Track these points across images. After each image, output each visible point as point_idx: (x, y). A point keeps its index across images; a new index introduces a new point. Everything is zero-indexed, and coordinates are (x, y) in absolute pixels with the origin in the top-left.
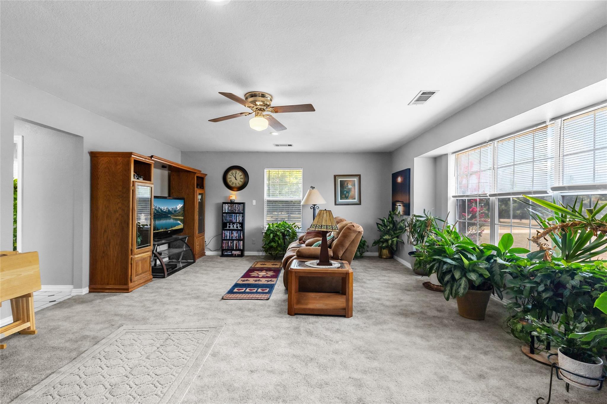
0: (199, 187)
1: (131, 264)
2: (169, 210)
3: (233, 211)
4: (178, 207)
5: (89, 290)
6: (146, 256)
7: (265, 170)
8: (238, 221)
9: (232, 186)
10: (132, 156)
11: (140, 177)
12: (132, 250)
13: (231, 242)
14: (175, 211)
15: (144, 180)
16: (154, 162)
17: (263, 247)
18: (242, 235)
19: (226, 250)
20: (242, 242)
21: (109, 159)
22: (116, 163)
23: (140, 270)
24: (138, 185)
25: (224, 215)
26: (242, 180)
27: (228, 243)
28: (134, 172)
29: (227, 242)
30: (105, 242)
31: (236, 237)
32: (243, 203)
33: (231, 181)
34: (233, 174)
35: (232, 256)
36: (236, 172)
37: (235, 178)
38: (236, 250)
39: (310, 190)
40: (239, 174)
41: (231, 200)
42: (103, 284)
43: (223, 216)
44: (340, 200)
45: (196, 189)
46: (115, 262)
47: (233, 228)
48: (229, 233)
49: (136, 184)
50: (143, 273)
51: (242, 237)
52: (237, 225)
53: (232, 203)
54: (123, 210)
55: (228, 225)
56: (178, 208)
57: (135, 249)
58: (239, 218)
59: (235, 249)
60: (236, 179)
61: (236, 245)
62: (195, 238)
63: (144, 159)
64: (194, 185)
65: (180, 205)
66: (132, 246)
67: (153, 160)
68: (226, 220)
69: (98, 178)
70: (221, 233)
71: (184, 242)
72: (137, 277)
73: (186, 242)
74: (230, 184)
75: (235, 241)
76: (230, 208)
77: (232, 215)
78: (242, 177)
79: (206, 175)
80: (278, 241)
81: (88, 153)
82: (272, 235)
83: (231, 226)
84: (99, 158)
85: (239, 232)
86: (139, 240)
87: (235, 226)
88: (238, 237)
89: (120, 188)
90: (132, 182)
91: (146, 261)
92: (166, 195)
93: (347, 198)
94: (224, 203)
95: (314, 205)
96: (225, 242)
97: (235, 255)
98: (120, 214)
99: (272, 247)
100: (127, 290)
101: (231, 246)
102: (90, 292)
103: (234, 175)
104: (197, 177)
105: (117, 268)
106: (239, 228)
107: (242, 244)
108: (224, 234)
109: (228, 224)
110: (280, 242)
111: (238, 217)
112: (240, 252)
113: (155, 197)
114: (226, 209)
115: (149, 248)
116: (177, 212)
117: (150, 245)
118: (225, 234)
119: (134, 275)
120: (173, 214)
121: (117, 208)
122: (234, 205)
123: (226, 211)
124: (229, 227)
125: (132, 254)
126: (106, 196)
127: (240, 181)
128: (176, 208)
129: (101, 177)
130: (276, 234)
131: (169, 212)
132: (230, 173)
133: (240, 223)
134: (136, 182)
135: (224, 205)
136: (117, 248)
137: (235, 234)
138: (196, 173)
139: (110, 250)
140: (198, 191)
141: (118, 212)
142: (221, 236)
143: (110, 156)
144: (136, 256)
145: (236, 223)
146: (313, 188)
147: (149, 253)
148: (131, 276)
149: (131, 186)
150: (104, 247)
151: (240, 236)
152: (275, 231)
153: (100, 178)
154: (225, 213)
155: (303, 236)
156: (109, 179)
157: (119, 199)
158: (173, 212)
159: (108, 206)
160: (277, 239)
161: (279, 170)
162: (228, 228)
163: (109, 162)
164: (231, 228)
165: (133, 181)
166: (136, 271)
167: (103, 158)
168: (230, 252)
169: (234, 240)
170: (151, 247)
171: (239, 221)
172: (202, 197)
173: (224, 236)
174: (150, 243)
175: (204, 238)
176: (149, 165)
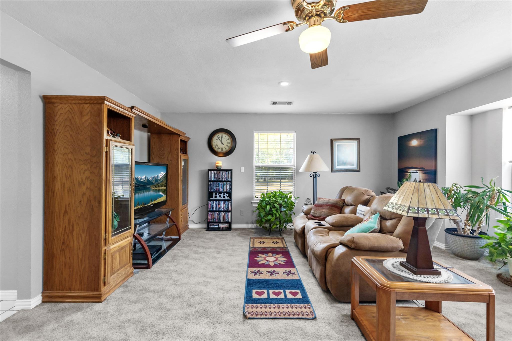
0: (182, 153)
1: (105, 259)
2: (148, 180)
3: (220, 179)
4: (159, 175)
5: (43, 298)
6: (126, 244)
7: (254, 134)
8: (225, 191)
9: (218, 151)
10: (106, 102)
11: (117, 135)
12: (105, 239)
13: (217, 214)
14: (156, 181)
15: (121, 138)
16: (135, 116)
18: (230, 206)
19: (212, 222)
20: (230, 213)
21: (71, 107)
22: (81, 113)
23: (117, 265)
24: (114, 146)
25: (210, 183)
26: (229, 145)
27: (215, 214)
28: (109, 126)
29: (213, 213)
30: (65, 228)
31: (223, 208)
32: (231, 170)
33: (216, 146)
34: (218, 138)
35: (219, 229)
36: (223, 135)
37: (222, 142)
38: (224, 223)
39: (311, 155)
40: (226, 138)
41: (217, 167)
42: (63, 290)
43: (208, 184)
44: (337, 167)
45: (180, 154)
46: (80, 257)
47: (219, 198)
48: (216, 203)
49: (112, 143)
50: (121, 268)
51: (230, 208)
52: (224, 194)
53: (218, 170)
54: (92, 181)
55: (214, 195)
56: (160, 177)
57: (110, 236)
58: (227, 187)
59: (222, 221)
60: (222, 144)
61: (224, 216)
62: (179, 210)
63: (121, 109)
64: (178, 149)
65: (162, 173)
66: (105, 233)
67: (134, 113)
68: (212, 189)
69: (55, 135)
70: (205, 203)
71: (168, 215)
72: (113, 276)
73: (170, 216)
74: (216, 149)
75: (222, 213)
76: (216, 176)
77: (219, 184)
78: (229, 141)
79: (190, 138)
80: (276, 215)
81: (39, 97)
82: (268, 207)
83: (218, 196)
84: (56, 105)
85: (227, 202)
86: (116, 223)
87: (222, 195)
88: (226, 208)
89: (88, 150)
90: (105, 141)
91: (125, 251)
92: (145, 160)
93: (345, 164)
94: (210, 170)
95: (315, 172)
96: (211, 213)
97: (223, 228)
98: (87, 188)
100: (98, 299)
101: (218, 218)
102: (43, 302)
103: (220, 139)
104: (181, 140)
105: (83, 267)
106: (227, 198)
107: (230, 216)
108: (209, 205)
109: (214, 193)
111: (225, 186)
112: (228, 224)
113: (137, 163)
114: (212, 177)
115: (129, 232)
116: (159, 182)
117: (130, 228)
118: (211, 204)
119: (109, 274)
120: (154, 184)
121: (84, 178)
122: (221, 172)
123: (212, 180)
124: (216, 197)
125: (105, 245)
126: (67, 161)
127: (227, 146)
128: (158, 176)
129: (60, 133)
130: (273, 206)
131: (149, 182)
132: (216, 137)
133: (227, 193)
134: (112, 140)
135: (210, 172)
136: (83, 236)
137: (222, 205)
138: (180, 135)
139: (73, 241)
140: (182, 156)
141: (84, 184)
142: (205, 207)
143: (73, 102)
144: (112, 247)
145: (223, 192)
146: (314, 152)
147: (129, 238)
148: (105, 276)
149: (104, 146)
150: (64, 235)
151: (228, 207)
152: (272, 202)
153: (57, 135)
154: (211, 181)
155: (310, 210)
156: (71, 136)
157: (87, 165)
158: (154, 182)
159: (70, 176)
161: (269, 134)
162: (214, 198)
163: (70, 110)
164: (218, 198)
165: (107, 140)
166: (112, 267)
167: (61, 106)
168: (216, 225)
169: (222, 211)
170: (132, 231)
171: (227, 190)
172: (185, 163)
173: (209, 207)
174: (130, 225)
175: (188, 209)
176: (128, 119)
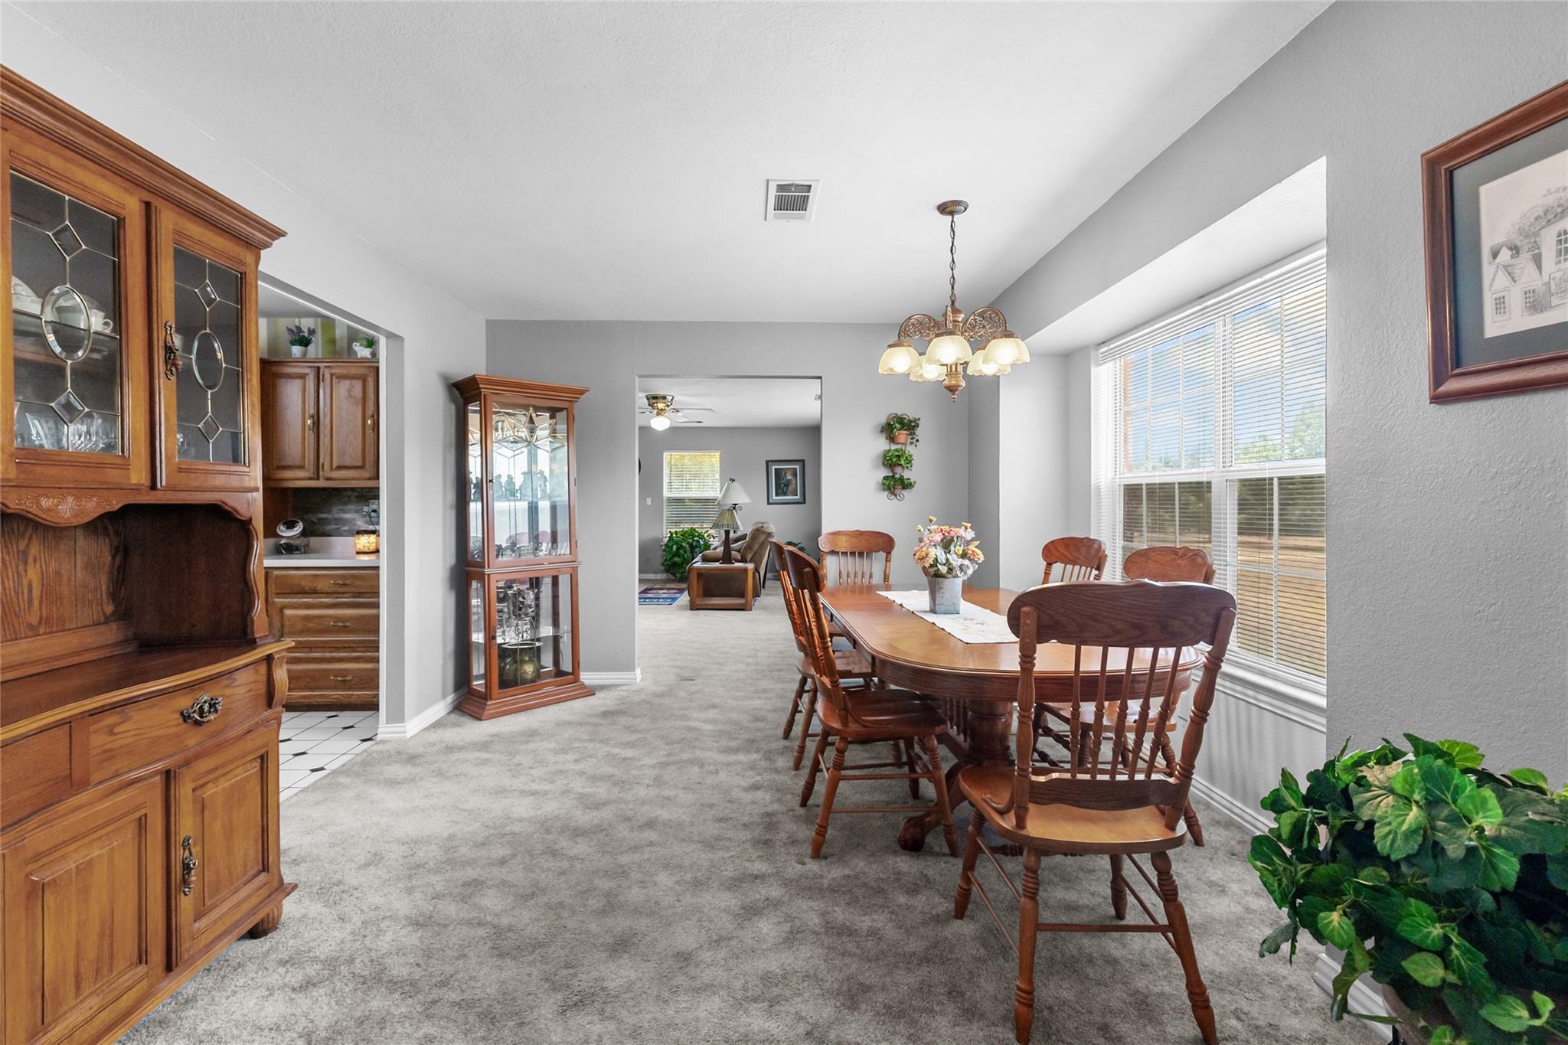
7: (665, 454)
17: (663, 565)
39: (729, 484)
44: (774, 498)
82: (674, 547)
93: (785, 494)
99: (675, 564)
110: (686, 556)
130: (681, 546)
146: (733, 480)
152: (680, 541)
160: (682, 552)
